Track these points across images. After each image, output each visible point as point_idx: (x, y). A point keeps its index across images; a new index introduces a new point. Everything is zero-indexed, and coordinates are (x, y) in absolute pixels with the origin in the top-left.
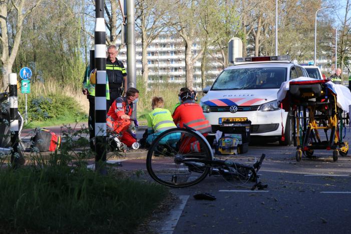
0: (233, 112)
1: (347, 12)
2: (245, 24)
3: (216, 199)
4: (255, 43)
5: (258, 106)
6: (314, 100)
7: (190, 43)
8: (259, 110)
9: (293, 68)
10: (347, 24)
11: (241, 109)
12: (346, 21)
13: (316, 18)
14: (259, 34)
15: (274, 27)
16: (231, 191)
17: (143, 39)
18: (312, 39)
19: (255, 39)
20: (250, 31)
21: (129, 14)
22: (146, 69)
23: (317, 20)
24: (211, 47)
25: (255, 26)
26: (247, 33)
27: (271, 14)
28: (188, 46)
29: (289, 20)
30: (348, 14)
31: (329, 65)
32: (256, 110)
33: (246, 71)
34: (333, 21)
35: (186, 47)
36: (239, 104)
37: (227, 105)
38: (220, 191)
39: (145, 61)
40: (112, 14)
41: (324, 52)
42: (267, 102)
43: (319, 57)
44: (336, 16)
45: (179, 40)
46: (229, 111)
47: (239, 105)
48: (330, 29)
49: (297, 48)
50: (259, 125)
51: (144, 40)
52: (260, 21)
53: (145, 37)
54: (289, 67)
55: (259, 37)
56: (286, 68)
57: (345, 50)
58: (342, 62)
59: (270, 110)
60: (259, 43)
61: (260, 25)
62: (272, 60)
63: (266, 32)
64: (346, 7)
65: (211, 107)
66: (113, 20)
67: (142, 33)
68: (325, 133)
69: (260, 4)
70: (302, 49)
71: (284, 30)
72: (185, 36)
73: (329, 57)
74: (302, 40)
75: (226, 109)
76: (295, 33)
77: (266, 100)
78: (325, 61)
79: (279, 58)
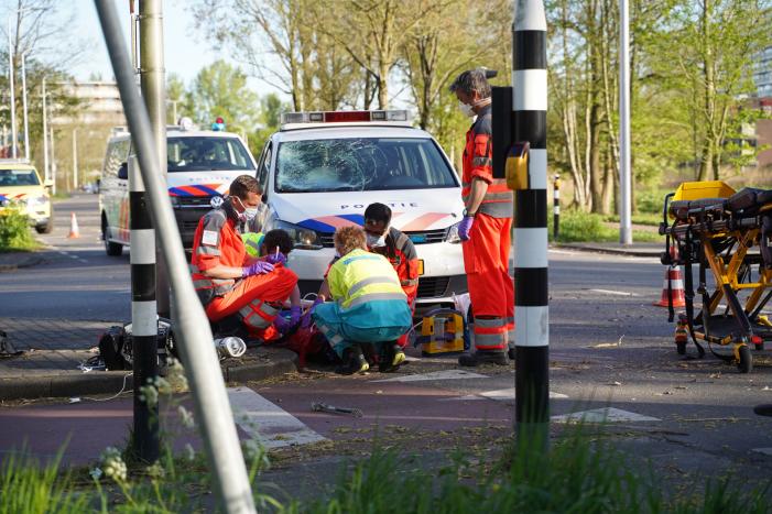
5: (443, 230)
8: (445, 240)
32: (440, 241)
50: (448, 278)
62: (374, 119)
79: (388, 116)
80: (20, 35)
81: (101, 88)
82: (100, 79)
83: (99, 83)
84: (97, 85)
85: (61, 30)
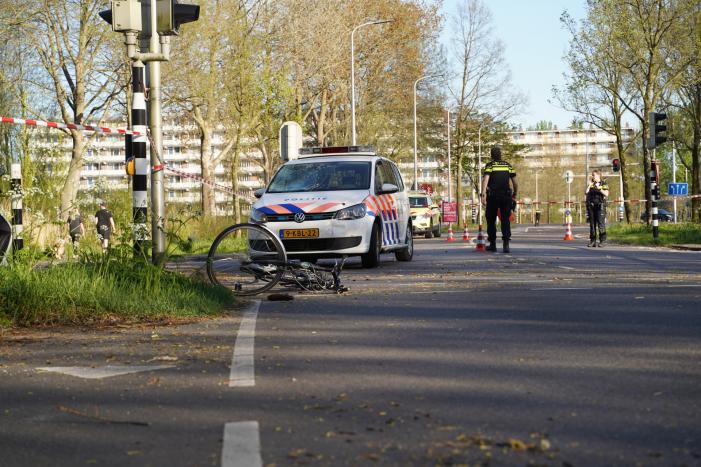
0: (299, 221)
1: (464, 84)
2: (300, 101)
4: (317, 134)
5: (333, 213)
7: (208, 131)
8: (334, 218)
9: (379, 163)
10: (465, 103)
11: (310, 217)
12: (463, 99)
13: (416, 92)
14: (323, 117)
15: (349, 106)
18: (410, 127)
19: (317, 126)
20: (309, 112)
21: (152, 86)
23: (417, 96)
24: (245, 140)
25: (315, 104)
26: (303, 115)
27: (343, 85)
28: (206, 138)
29: (373, 96)
30: (467, 87)
31: (440, 170)
32: (330, 218)
33: (315, 166)
34: (443, 98)
35: (203, 138)
36: (307, 210)
37: (289, 212)
40: (77, 83)
41: (431, 150)
42: (345, 207)
43: (423, 156)
44: (448, 90)
45: (188, 127)
46: (293, 220)
47: (307, 212)
48: (440, 111)
49: (387, 142)
52: (325, 96)
54: (374, 160)
55: (322, 122)
56: (370, 163)
57: (464, 146)
58: (460, 165)
59: (348, 219)
60: (324, 133)
61: (324, 103)
62: (351, 151)
63: (335, 114)
64: (462, 75)
65: (267, 215)
66: (80, 92)
69: (324, 68)
70: (397, 144)
71: (366, 112)
72: (200, 119)
73: (439, 157)
74: (395, 130)
75: (290, 218)
76: (382, 115)
77: (344, 204)
78: (434, 165)
79: (359, 149)
80: (465, 95)
81: (579, 135)
85: (497, 89)
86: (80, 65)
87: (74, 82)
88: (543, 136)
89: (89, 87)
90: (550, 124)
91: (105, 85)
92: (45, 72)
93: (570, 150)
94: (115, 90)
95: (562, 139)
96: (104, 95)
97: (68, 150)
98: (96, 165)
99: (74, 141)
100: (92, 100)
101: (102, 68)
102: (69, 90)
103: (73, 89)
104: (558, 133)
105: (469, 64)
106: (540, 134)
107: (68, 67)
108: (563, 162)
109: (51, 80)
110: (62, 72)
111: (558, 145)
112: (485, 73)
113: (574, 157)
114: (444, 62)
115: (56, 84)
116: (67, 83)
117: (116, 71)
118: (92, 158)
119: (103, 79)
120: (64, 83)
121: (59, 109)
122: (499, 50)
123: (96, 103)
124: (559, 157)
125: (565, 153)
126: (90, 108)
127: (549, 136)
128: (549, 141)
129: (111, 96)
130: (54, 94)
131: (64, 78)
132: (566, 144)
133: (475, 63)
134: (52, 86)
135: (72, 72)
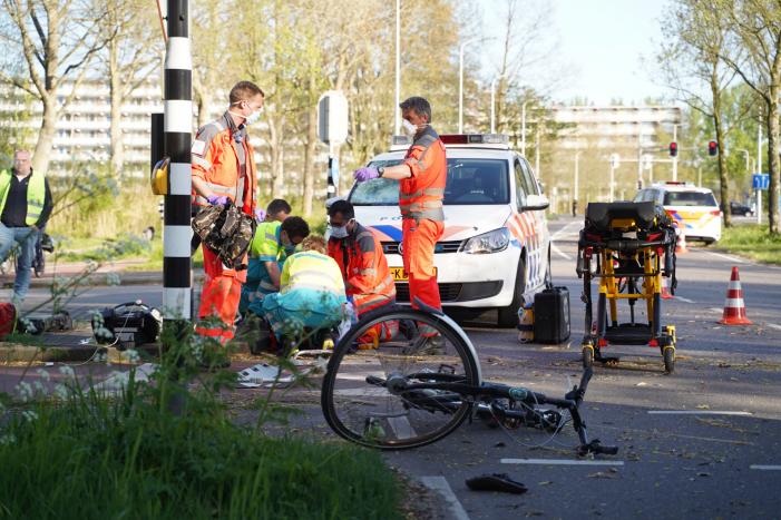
1: (507, 50)
3: (526, 490)
5: (460, 242)
6: (633, 235)
7: (207, 99)
8: (461, 250)
10: (507, 74)
12: (505, 68)
16: (531, 461)
17: (112, 88)
22: (118, 150)
25: (330, 69)
28: (204, 105)
32: (455, 251)
37: (391, 240)
38: (504, 461)
39: (116, 133)
40: (49, 34)
42: (478, 233)
50: (460, 284)
51: (115, 89)
52: (343, 60)
53: (116, 83)
54: (510, 158)
56: (506, 162)
59: (482, 252)
61: (341, 68)
62: (471, 142)
64: (504, 39)
66: (52, 46)
67: (110, 74)
68: (629, 306)
75: (391, 248)
77: (476, 229)
79: (484, 139)
80: (508, 63)
81: (619, 113)
82: (621, 104)
83: (618, 107)
84: (615, 110)
85: (544, 57)
86: (53, 14)
87: (45, 32)
88: (579, 113)
89: (63, 40)
90: (586, 99)
91: (84, 38)
92: (10, 21)
93: (611, 130)
94: (95, 45)
95: (599, 117)
96: (83, 50)
97: (37, 114)
98: (69, 132)
99: (45, 106)
100: (68, 56)
101: (80, 17)
102: (38, 44)
103: (43, 41)
104: (595, 110)
105: (513, 27)
106: (575, 110)
107: (38, 15)
108: (602, 144)
109: (17, 30)
110: (31, 20)
111: (595, 124)
112: (531, 38)
113: (613, 138)
114: (480, 24)
115: (23, 35)
116: (36, 34)
117: (97, 21)
118: (65, 124)
119: (81, 32)
120: (33, 35)
121: (26, 66)
122: (549, 11)
123: (73, 61)
124: (596, 137)
125: (603, 132)
126: (65, 66)
127: (585, 112)
128: (587, 119)
129: (91, 52)
130: (21, 48)
131: (33, 27)
132: (605, 123)
133: (520, 26)
134: (18, 37)
135: (43, 22)
